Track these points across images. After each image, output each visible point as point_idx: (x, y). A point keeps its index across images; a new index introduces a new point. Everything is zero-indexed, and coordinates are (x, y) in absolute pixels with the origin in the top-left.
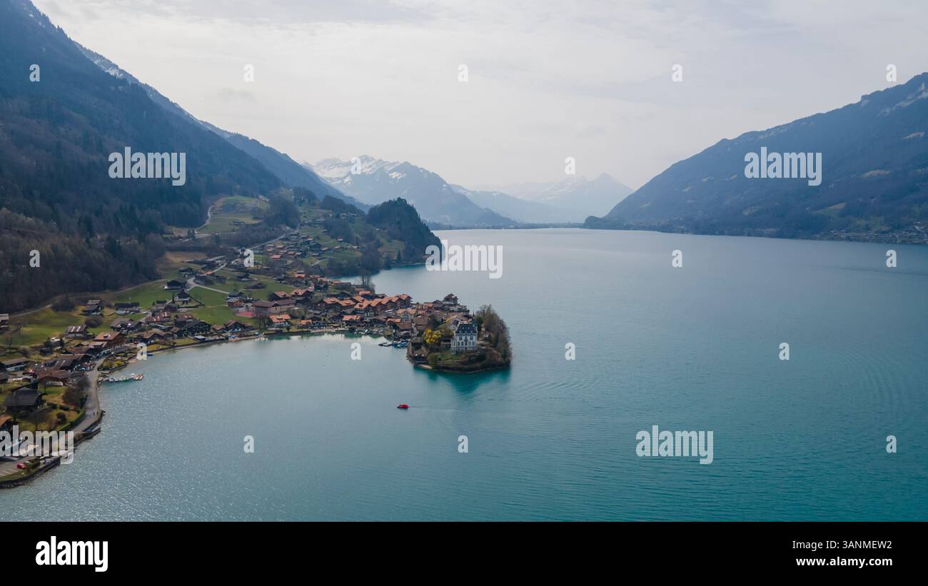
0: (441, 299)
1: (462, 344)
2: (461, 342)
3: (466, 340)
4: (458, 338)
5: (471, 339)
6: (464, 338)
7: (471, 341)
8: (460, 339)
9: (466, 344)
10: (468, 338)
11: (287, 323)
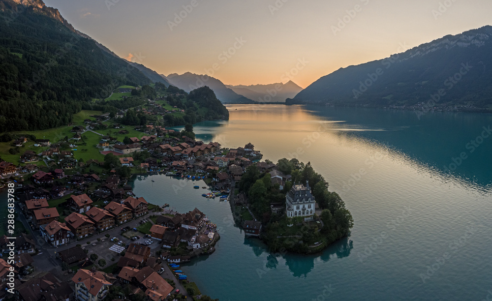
0: (244, 147)
1: (300, 214)
2: (298, 211)
3: (304, 209)
4: (295, 207)
5: (309, 207)
6: (301, 207)
7: (309, 210)
8: (298, 208)
9: (303, 213)
10: (306, 206)
11: (131, 164)
